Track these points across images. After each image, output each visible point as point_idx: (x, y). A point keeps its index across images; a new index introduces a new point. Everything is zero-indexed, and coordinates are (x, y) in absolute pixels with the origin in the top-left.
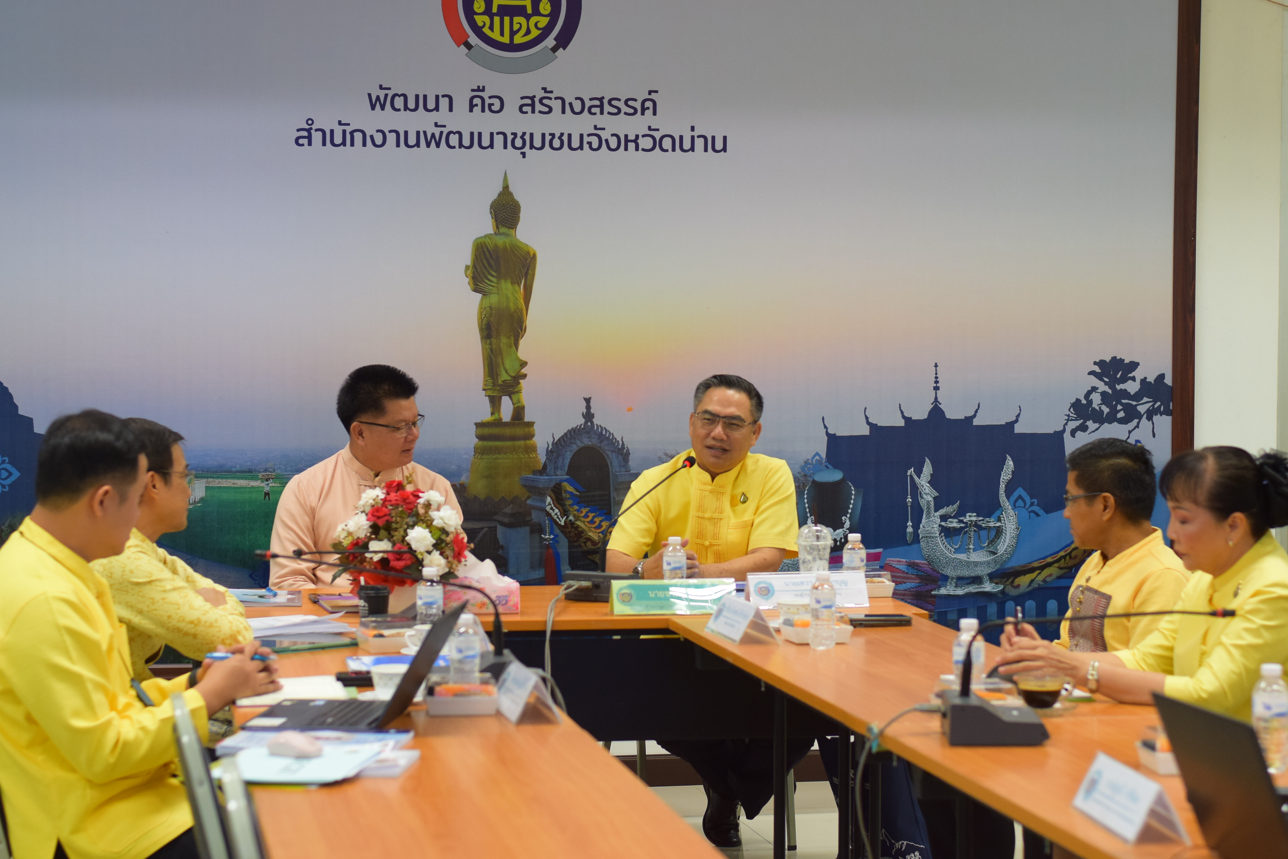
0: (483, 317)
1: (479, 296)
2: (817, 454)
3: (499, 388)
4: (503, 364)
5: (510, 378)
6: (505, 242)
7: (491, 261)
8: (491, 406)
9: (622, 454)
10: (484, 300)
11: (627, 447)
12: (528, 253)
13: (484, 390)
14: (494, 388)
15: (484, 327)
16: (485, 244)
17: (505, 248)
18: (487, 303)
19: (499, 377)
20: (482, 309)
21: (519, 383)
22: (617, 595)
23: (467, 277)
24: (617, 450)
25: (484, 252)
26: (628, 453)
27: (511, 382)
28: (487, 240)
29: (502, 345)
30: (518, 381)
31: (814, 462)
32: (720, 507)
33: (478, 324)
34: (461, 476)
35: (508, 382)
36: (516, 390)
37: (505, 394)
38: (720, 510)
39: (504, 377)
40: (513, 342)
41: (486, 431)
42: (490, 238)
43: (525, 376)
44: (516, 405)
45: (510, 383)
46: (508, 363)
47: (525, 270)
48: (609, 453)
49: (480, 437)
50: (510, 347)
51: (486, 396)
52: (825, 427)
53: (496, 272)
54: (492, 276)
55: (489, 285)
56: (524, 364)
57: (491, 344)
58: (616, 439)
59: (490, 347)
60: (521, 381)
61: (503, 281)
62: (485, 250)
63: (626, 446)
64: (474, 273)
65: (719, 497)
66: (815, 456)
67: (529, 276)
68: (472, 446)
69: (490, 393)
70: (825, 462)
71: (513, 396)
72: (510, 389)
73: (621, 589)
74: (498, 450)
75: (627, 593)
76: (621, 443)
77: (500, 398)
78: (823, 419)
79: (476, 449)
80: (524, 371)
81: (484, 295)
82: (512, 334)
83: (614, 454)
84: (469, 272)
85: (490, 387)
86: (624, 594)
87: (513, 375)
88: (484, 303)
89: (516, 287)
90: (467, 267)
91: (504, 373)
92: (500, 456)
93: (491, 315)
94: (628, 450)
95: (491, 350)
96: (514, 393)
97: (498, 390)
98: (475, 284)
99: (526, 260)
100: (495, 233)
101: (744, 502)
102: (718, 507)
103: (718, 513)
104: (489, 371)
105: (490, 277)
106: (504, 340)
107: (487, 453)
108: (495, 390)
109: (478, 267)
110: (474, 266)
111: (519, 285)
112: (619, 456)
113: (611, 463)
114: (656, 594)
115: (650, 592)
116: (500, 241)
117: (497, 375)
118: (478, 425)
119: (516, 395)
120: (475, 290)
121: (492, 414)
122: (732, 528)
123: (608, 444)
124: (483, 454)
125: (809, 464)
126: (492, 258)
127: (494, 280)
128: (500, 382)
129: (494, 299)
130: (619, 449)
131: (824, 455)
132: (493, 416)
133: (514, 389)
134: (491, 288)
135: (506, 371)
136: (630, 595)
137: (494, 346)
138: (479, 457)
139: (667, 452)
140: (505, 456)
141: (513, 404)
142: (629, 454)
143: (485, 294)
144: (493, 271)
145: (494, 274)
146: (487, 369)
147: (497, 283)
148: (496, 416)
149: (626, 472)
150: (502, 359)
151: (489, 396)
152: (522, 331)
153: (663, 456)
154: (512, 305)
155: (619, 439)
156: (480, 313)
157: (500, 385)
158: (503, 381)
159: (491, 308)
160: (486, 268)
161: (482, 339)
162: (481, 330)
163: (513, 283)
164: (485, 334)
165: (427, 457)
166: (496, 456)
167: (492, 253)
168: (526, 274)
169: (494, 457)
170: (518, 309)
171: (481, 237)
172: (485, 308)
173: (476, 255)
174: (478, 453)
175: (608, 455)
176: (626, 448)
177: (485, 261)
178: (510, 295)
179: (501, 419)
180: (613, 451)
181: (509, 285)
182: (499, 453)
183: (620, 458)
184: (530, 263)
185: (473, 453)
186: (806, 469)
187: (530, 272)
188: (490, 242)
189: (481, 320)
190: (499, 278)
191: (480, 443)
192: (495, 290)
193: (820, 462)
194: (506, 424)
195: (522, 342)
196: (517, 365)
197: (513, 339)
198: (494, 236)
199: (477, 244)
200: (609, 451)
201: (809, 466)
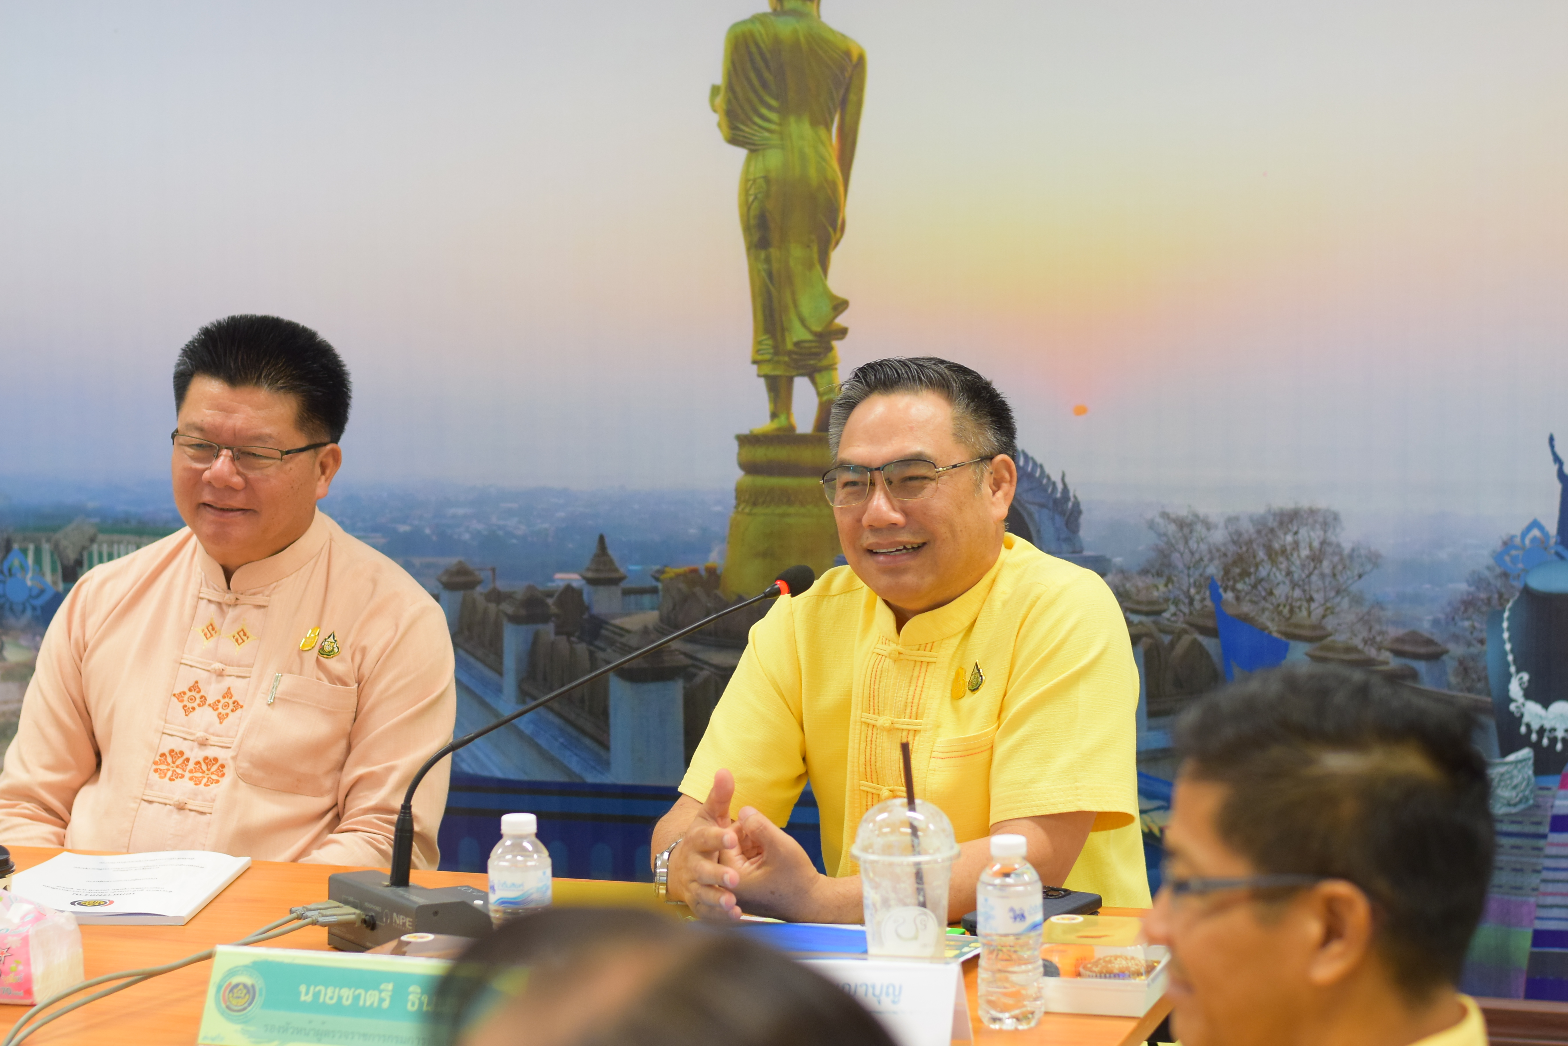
0: (751, 198)
1: (741, 153)
2: (1535, 524)
3: (786, 359)
4: (796, 306)
5: (808, 336)
6: (795, 31)
7: (766, 75)
8: (770, 397)
9: (1062, 513)
10: (753, 163)
11: (1075, 497)
12: (848, 54)
13: (755, 362)
14: (776, 358)
15: (753, 222)
16: (752, 35)
17: (796, 45)
18: (758, 170)
19: (787, 334)
20: (747, 182)
21: (830, 349)
22: (219, 987)
23: (715, 111)
24: (1051, 504)
25: (750, 53)
26: (1077, 511)
27: (814, 344)
28: (758, 28)
29: (792, 263)
30: (829, 343)
31: (1527, 542)
32: (916, 701)
33: (742, 216)
34: (709, 550)
35: (807, 345)
36: (824, 363)
37: (801, 371)
38: (915, 709)
39: (798, 334)
40: (815, 256)
41: (761, 454)
42: (762, 23)
43: (842, 332)
44: (825, 398)
45: (810, 348)
46: (806, 305)
47: (842, 92)
48: (1033, 509)
49: (750, 468)
50: (811, 267)
51: (759, 376)
52: (1557, 459)
53: (777, 98)
54: (770, 107)
55: (760, 127)
56: (840, 306)
57: (768, 260)
58: (1049, 478)
59: (765, 266)
60: (835, 344)
61: (792, 119)
62: (754, 49)
63: (1071, 494)
64: (729, 102)
65: (916, 673)
66: (1529, 529)
67: (850, 108)
68: (731, 486)
69: (767, 369)
70: (1556, 543)
71: (818, 377)
72: (812, 362)
73: (232, 972)
74: (786, 497)
75: (245, 986)
76: (1060, 486)
77: (790, 380)
78: (1551, 439)
79: (740, 492)
80: (841, 321)
81: (752, 151)
82: (813, 237)
83: (1045, 511)
84: (720, 100)
85: (768, 357)
86: (237, 985)
87: (817, 328)
88: (752, 169)
89: (822, 132)
90: (715, 90)
91: (797, 325)
92: (791, 510)
93: (767, 195)
94: (1077, 504)
95: (770, 275)
96: (820, 370)
97: (785, 363)
98: (733, 127)
99: (843, 69)
100: (775, 10)
101: (975, 689)
102: (910, 700)
103: (910, 718)
104: (765, 320)
105: (764, 111)
106: (797, 252)
107: (764, 503)
108: (778, 362)
109: (738, 89)
110: (730, 88)
111: (828, 128)
112: (1058, 518)
113: (1038, 531)
114: (317, 995)
115: (303, 988)
116: (786, 28)
117: (783, 330)
118: (746, 440)
119: (824, 374)
120: (734, 141)
121: (774, 415)
122: (940, 755)
123: (1031, 489)
124: (755, 504)
125: (1516, 548)
126: (768, 67)
127: (773, 116)
128: (789, 346)
129: (773, 160)
130: (1056, 501)
131: (1552, 527)
132: (776, 421)
133: (820, 360)
134: (766, 134)
135: (803, 321)
136: (250, 991)
137: (775, 266)
138: (747, 510)
139: (1169, 510)
140: (802, 510)
141: (819, 394)
142: (1080, 512)
143: (754, 148)
144: (773, 97)
145: (774, 103)
146: (760, 317)
147: (780, 124)
148: (782, 421)
149: (1074, 552)
150: (793, 293)
151: (766, 377)
152: (835, 229)
153: (1159, 520)
154: (813, 173)
155: (1056, 477)
156: (745, 192)
157: (790, 353)
158: (797, 344)
159: (767, 179)
160: (755, 91)
161: (749, 249)
162: (747, 229)
163: (814, 123)
164: (756, 237)
165: (636, 507)
166: (783, 509)
167: (768, 56)
168: (844, 102)
169: (779, 511)
170: (826, 180)
171: (744, 22)
172: (754, 181)
173: (733, 63)
174: (744, 501)
175: (1030, 514)
176: (1072, 499)
177: (753, 76)
178: (809, 151)
179: (792, 428)
180: (1042, 506)
181: (806, 128)
182: (790, 502)
183: (1060, 521)
184: (851, 78)
185: (733, 502)
186: (1507, 559)
187: (852, 97)
188: (763, 31)
189: (746, 207)
190: (784, 111)
191: (749, 480)
192: (775, 139)
193: (1542, 543)
194: (803, 440)
195: (836, 256)
196: (826, 308)
197: (815, 249)
198: (772, 17)
199: (736, 38)
200: (1034, 503)
201: (1514, 552)
